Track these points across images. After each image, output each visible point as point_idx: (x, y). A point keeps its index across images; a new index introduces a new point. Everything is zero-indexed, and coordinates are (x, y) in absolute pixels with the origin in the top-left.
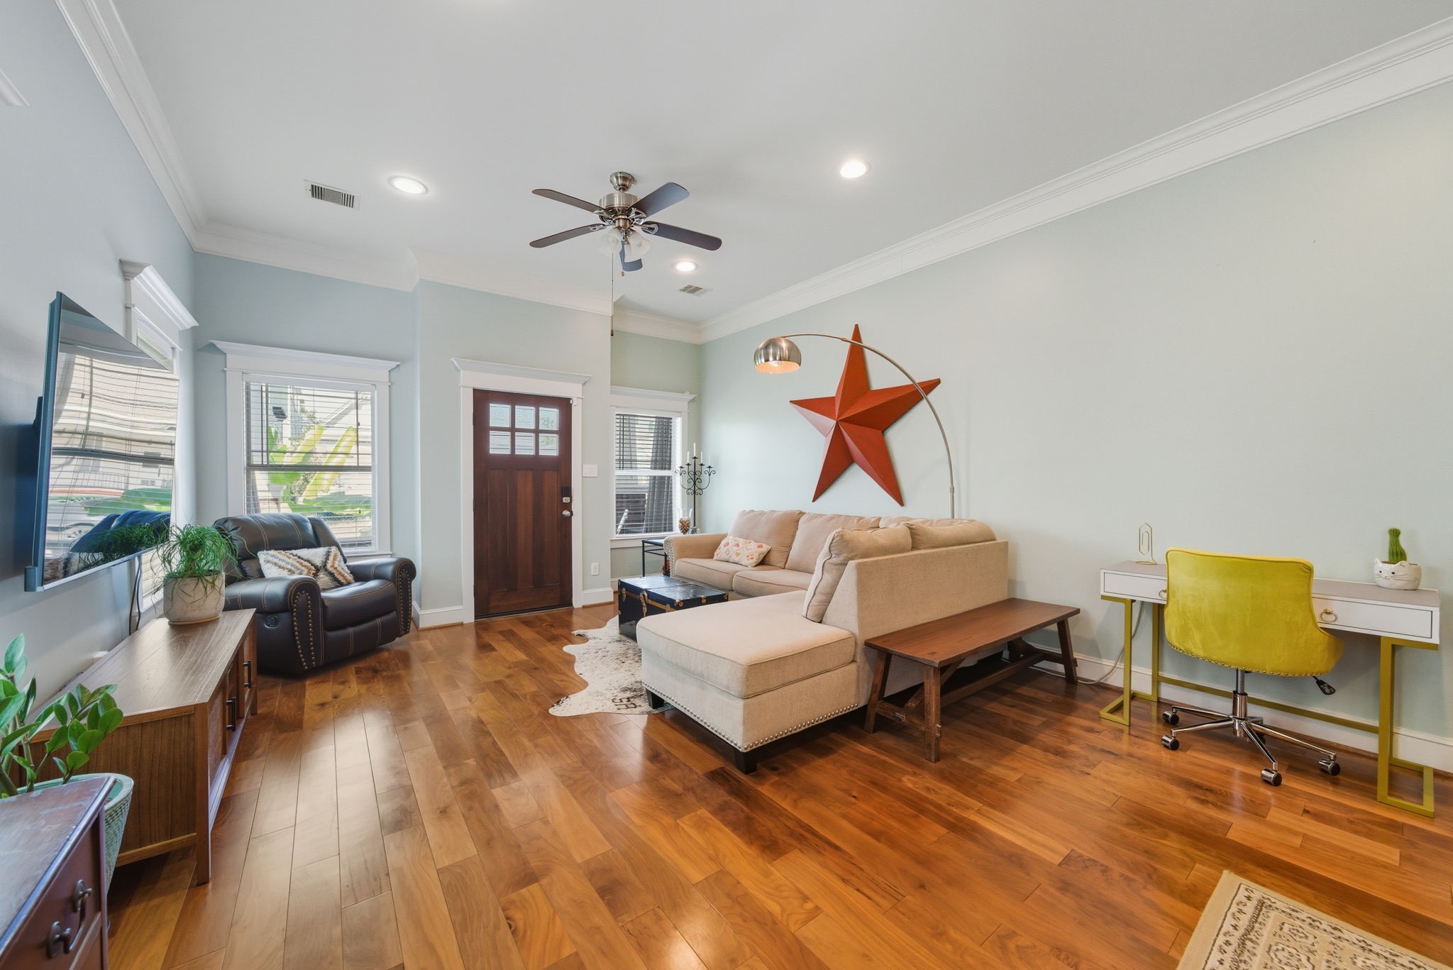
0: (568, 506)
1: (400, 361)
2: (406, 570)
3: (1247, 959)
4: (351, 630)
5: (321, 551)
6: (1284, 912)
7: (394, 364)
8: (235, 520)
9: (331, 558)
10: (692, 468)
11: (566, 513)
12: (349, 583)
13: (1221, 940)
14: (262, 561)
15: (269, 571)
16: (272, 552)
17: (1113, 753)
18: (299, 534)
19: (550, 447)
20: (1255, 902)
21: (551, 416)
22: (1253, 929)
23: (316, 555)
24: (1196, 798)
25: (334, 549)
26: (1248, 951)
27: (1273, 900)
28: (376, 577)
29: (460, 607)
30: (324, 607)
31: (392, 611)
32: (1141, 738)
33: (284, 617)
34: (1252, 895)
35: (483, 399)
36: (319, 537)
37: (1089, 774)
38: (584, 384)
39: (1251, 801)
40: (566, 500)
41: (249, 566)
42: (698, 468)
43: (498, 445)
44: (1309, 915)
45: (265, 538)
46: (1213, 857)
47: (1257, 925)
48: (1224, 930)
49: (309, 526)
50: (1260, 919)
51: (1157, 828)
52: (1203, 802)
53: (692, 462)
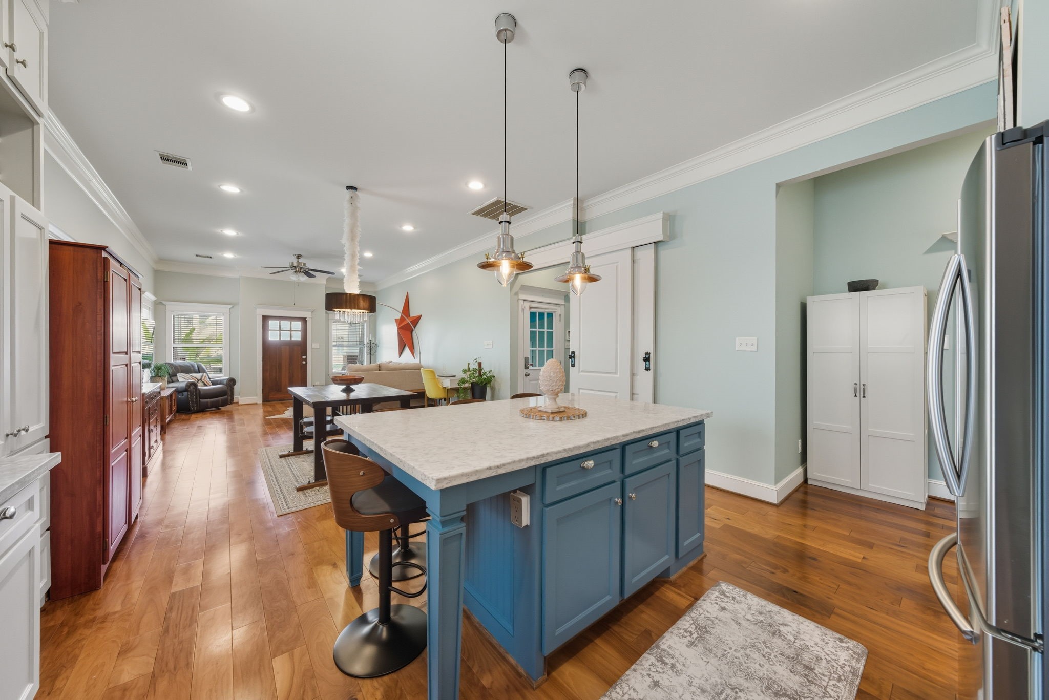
0: (305, 360)
1: (234, 305)
2: (232, 382)
4: (209, 400)
5: (201, 374)
7: (231, 306)
8: (169, 364)
9: (203, 377)
10: (369, 344)
11: (304, 362)
12: (210, 386)
14: (178, 377)
15: (180, 380)
16: (182, 374)
18: (192, 368)
19: (297, 337)
21: (298, 325)
23: (198, 376)
25: (205, 374)
28: (220, 384)
29: (256, 397)
30: (199, 391)
31: (226, 395)
33: (185, 394)
35: (265, 318)
36: (200, 370)
38: (312, 312)
40: (304, 357)
41: (174, 378)
42: (372, 345)
43: (273, 337)
45: (180, 369)
49: (196, 366)
53: (369, 342)
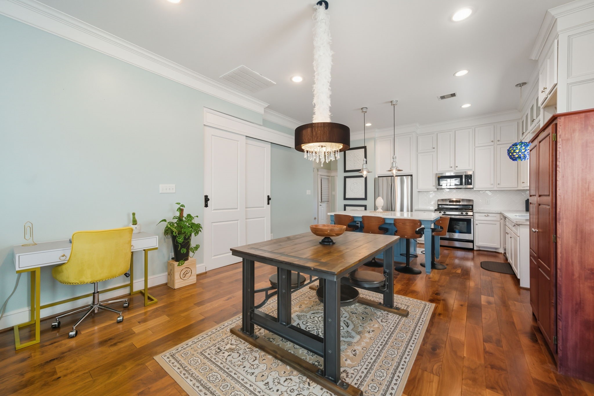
3: (192, 372)
6: (177, 352)
13: (182, 375)
17: (54, 359)
20: (170, 357)
22: (181, 364)
24: (112, 345)
26: (189, 370)
27: (172, 352)
32: (55, 343)
34: (168, 356)
37: (60, 378)
39: (125, 331)
44: (181, 347)
46: (144, 357)
47: (180, 362)
48: (179, 373)
50: (178, 360)
51: (118, 367)
52: (115, 344)
